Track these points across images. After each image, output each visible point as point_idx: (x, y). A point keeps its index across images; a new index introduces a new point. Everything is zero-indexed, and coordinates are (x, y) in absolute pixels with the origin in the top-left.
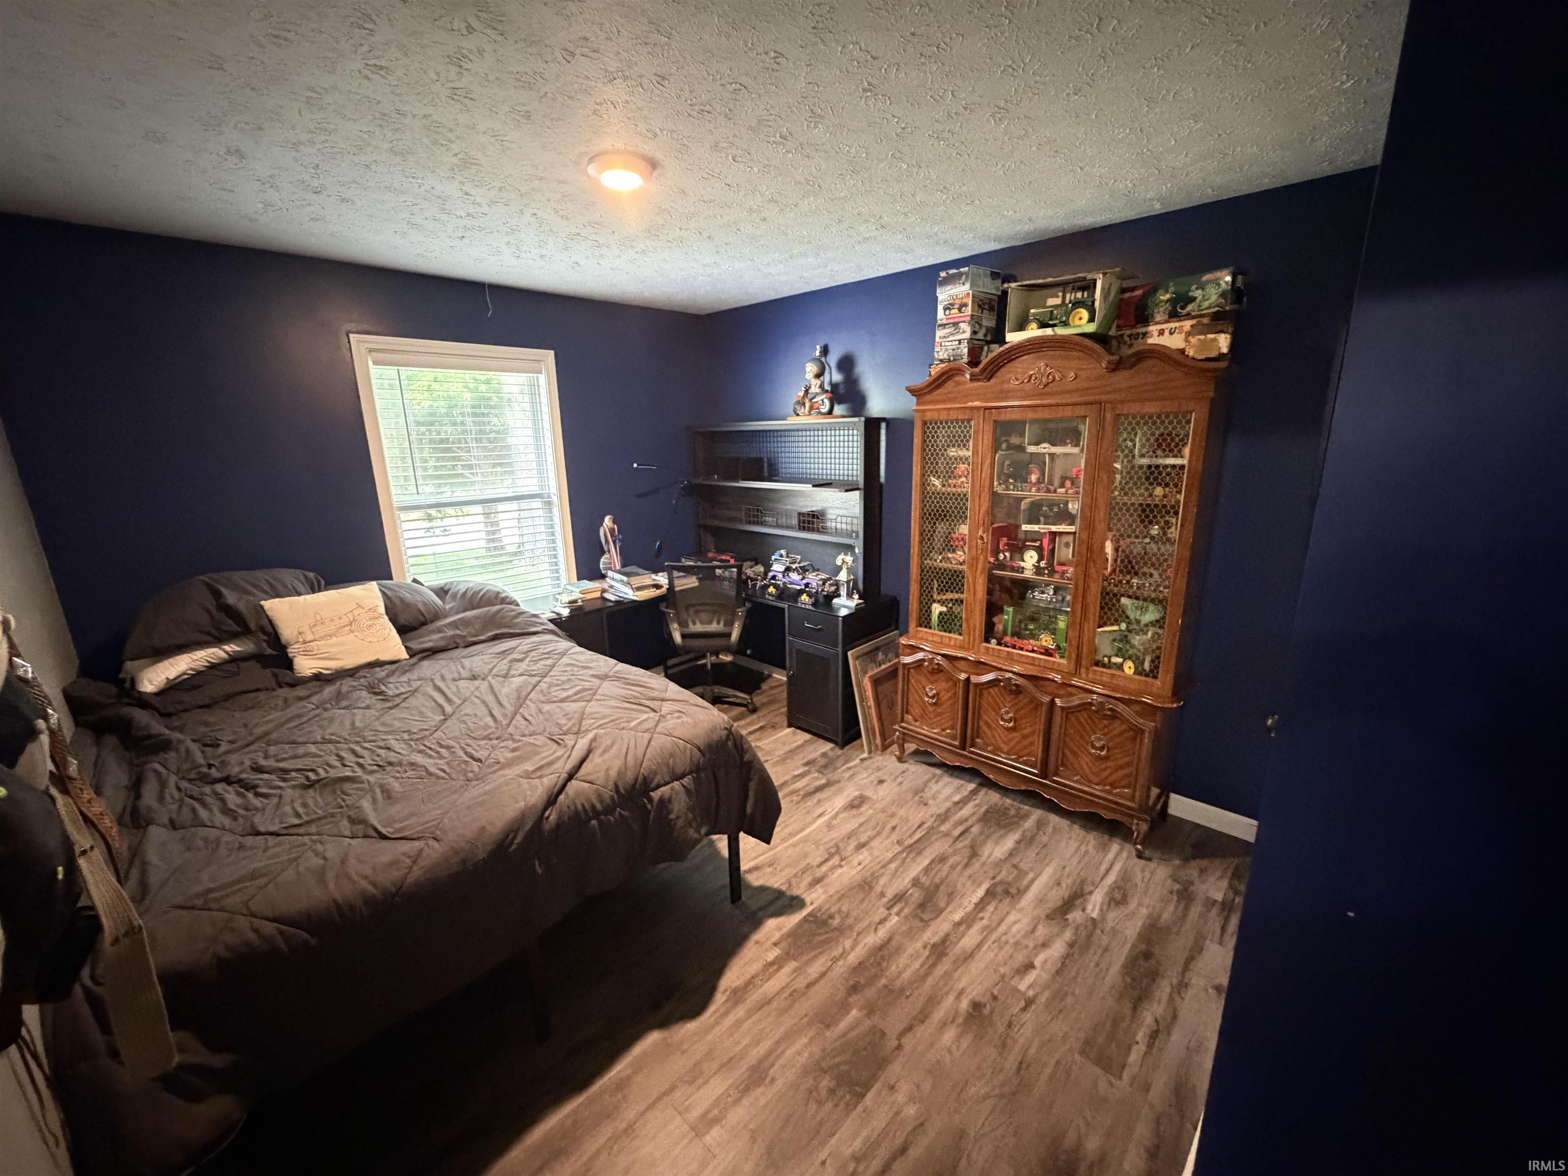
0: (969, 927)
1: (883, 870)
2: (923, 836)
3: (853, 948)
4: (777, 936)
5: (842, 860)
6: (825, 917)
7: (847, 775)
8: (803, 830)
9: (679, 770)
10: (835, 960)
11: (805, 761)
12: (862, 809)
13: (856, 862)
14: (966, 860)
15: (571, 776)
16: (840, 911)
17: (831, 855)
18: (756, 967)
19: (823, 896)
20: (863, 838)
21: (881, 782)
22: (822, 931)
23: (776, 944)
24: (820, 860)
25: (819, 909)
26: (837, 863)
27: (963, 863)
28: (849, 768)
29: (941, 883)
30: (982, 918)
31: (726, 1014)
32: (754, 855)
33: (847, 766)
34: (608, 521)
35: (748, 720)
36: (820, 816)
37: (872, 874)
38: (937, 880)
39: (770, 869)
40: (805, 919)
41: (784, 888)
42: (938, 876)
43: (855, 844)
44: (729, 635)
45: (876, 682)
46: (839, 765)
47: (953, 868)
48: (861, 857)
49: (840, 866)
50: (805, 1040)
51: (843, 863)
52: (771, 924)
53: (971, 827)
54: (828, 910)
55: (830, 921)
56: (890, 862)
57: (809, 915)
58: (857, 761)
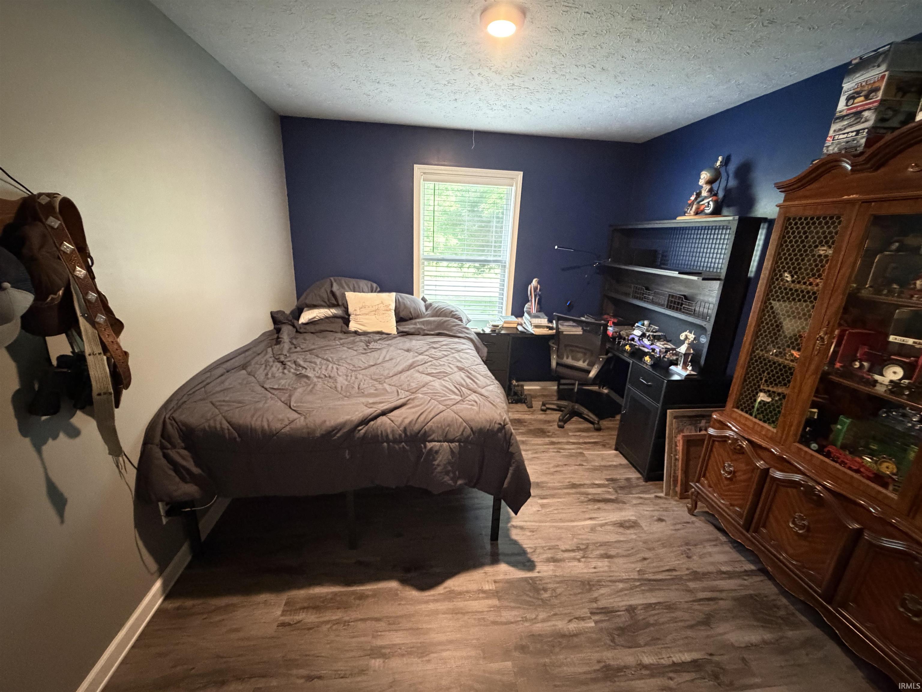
0: (652, 676)
1: (610, 584)
2: (666, 580)
3: (544, 621)
4: (501, 577)
5: (583, 557)
6: (541, 587)
7: (635, 502)
8: (572, 521)
9: (451, 437)
10: (525, 620)
11: (608, 477)
12: (628, 532)
13: (593, 565)
14: (693, 622)
15: (384, 413)
16: (554, 590)
17: (578, 549)
18: (473, 587)
19: (551, 573)
20: (612, 552)
21: (660, 520)
22: (531, 594)
23: (495, 582)
24: (568, 547)
25: (541, 579)
26: (578, 557)
27: (688, 623)
28: (641, 498)
29: (653, 625)
30: (671, 679)
31: (436, 601)
32: (527, 519)
33: (642, 495)
34: (535, 282)
35: (591, 434)
36: (591, 519)
37: (599, 581)
38: (652, 620)
39: (529, 534)
40: (525, 580)
41: (529, 550)
42: (656, 618)
43: (602, 552)
44: (589, 372)
45: (689, 443)
46: (634, 492)
47: (675, 620)
48: (600, 564)
49: (579, 560)
50: (464, 654)
51: (583, 560)
52: (503, 567)
53: (722, 599)
54: (546, 583)
55: (542, 592)
56: (621, 581)
57: (531, 578)
58: (652, 496)
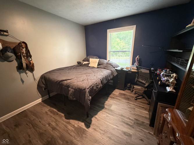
4: (80, 125)
5: (103, 134)
6: (85, 133)
7: (138, 130)
12: (125, 136)
13: (103, 137)
16: (87, 136)
17: (104, 131)
18: (73, 124)
19: (91, 132)
20: (113, 138)
23: (78, 126)
24: (102, 129)
28: (142, 130)
37: (100, 142)
40: (84, 129)
41: (92, 124)
43: (110, 136)
46: (141, 127)
48: (105, 138)
49: (101, 134)
52: (83, 124)
54: (87, 133)
